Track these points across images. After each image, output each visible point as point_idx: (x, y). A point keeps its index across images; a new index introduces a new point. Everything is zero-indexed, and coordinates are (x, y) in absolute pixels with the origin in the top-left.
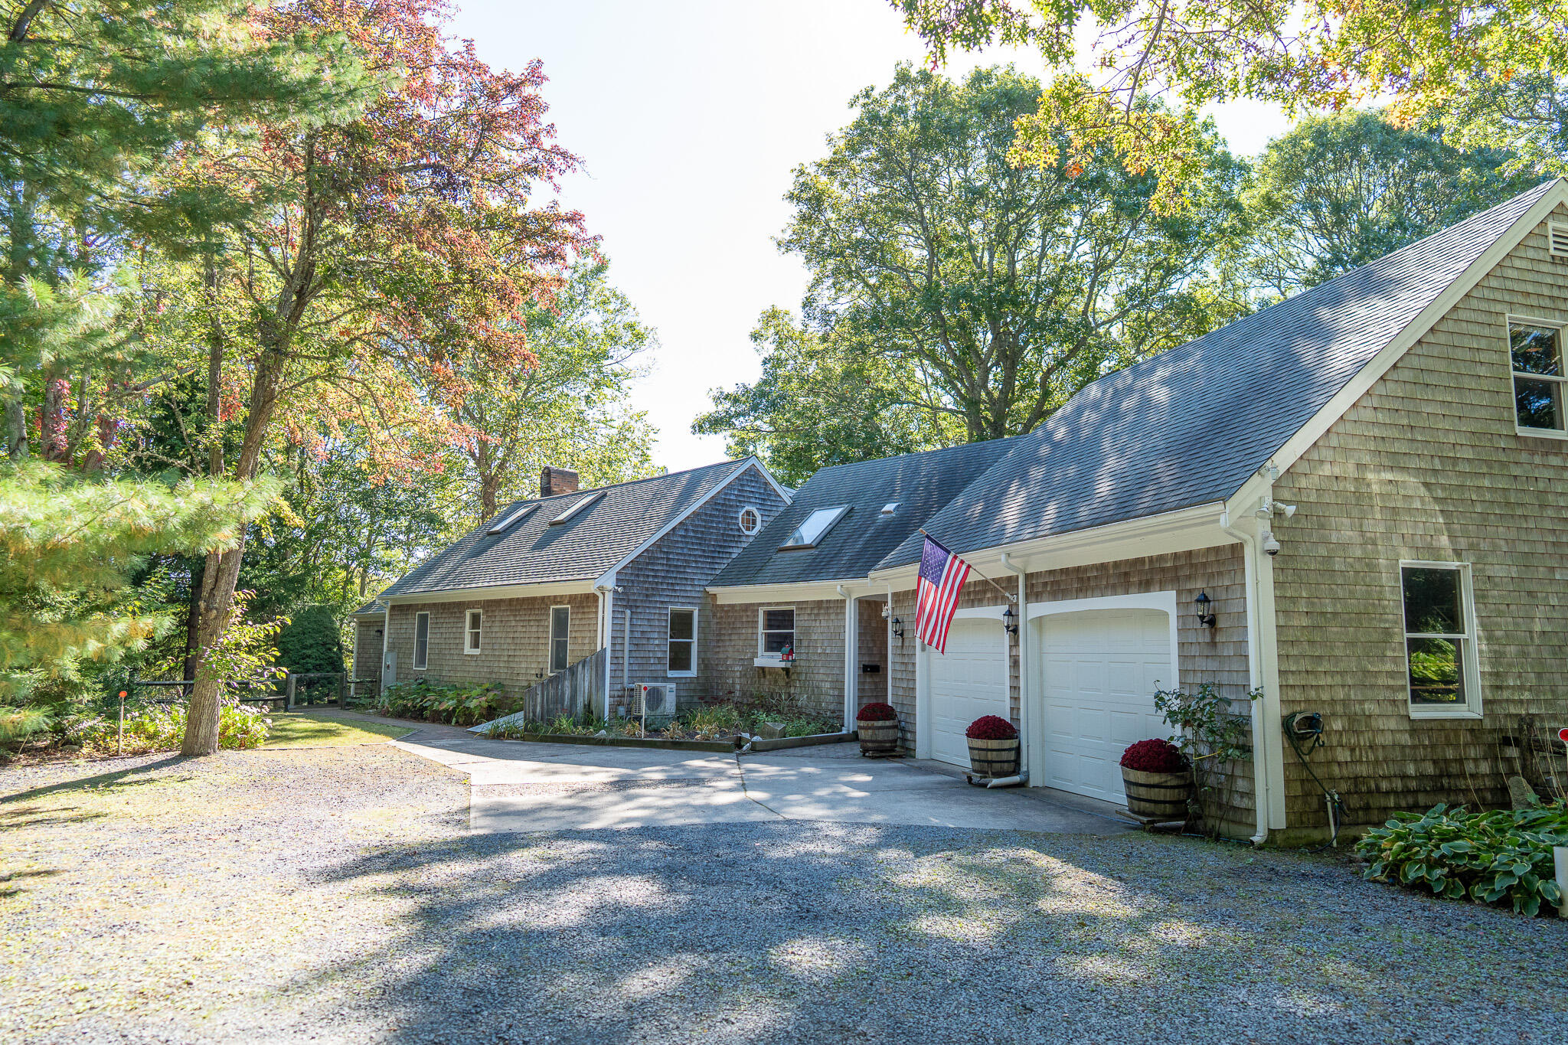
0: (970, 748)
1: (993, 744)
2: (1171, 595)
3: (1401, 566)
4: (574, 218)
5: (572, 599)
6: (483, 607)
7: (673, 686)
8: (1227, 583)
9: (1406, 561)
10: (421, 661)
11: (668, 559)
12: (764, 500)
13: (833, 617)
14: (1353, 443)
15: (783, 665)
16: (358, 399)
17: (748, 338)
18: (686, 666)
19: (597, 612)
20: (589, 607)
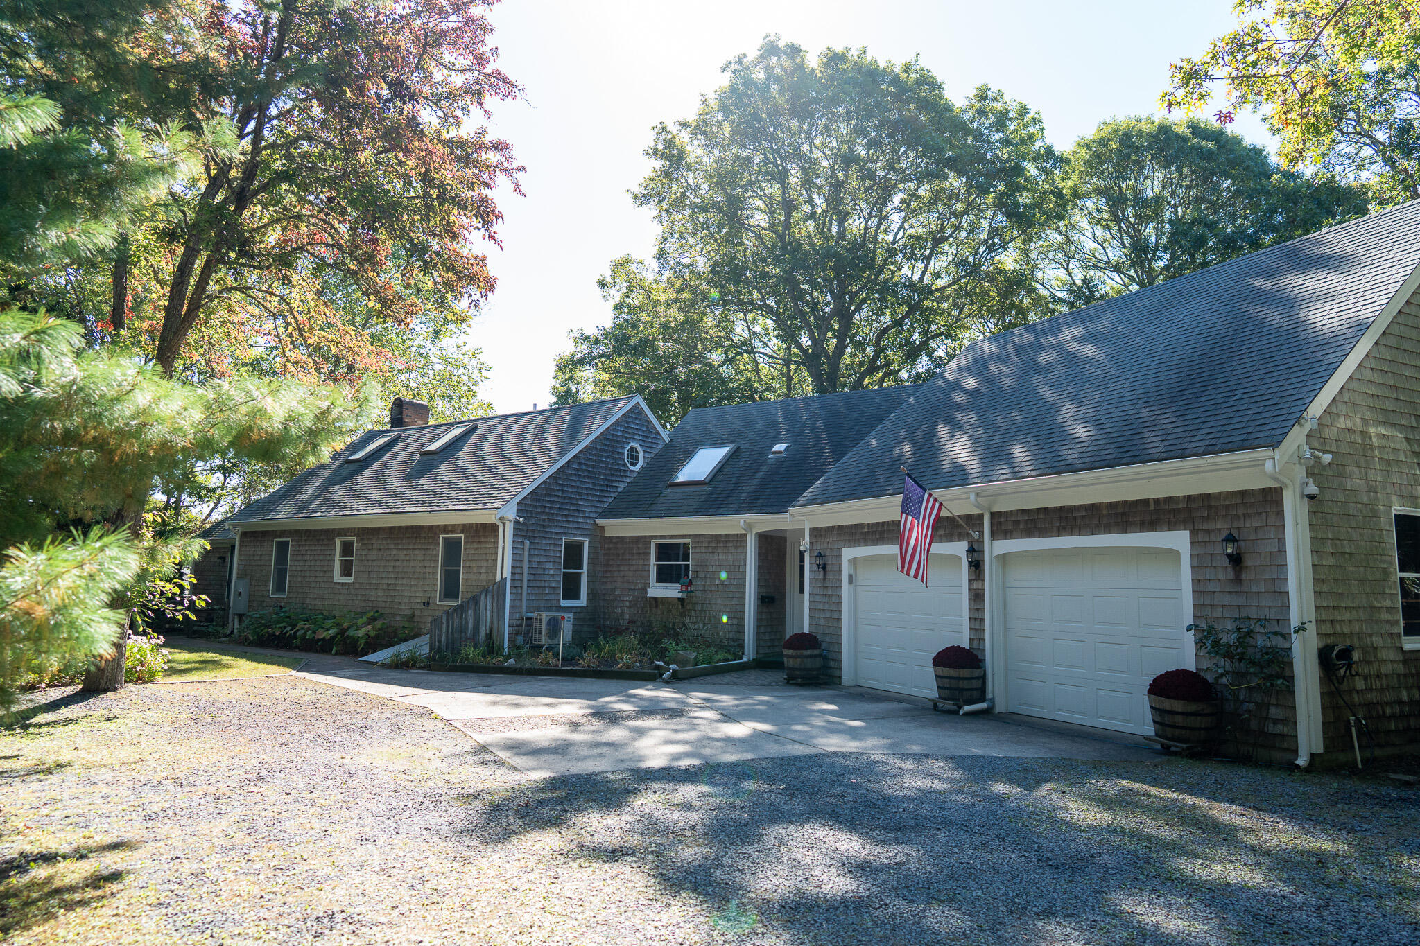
0: (936, 676)
1: (965, 673)
2: (1185, 535)
3: (1394, 512)
4: (498, 147)
5: (466, 528)
6: (357, 535)
7: (571, 615)
8: (1255, 524)
9: (1397, 509)
10: (280, 587)
11: (563, 491)
12: (646, 437)
13: (732, 550)
14: (1358, 400)
15: (679, 595)
16: (274, 314)
17: (596, 285)
18: (576, 596)
19: (496, 542)
20: (487, 537)
